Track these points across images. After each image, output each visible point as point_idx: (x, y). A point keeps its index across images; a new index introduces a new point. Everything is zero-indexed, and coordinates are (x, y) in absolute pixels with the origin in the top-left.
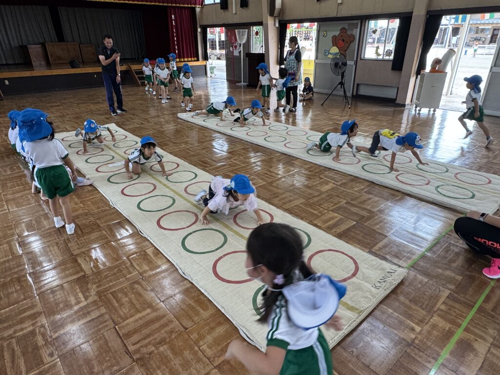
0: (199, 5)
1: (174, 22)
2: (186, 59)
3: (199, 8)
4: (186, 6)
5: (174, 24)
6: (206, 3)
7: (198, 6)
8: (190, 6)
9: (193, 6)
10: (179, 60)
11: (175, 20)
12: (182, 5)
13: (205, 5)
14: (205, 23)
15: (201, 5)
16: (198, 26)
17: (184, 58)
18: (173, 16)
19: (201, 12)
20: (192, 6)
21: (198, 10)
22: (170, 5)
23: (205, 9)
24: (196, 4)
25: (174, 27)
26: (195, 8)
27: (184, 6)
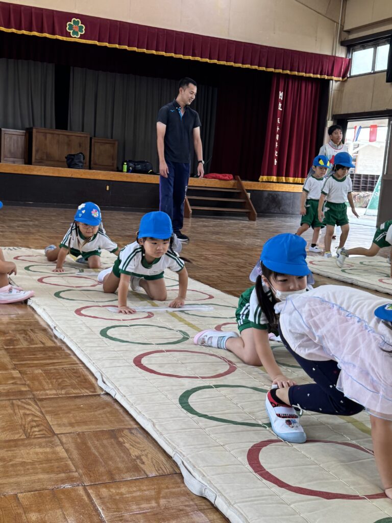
0: (339, 76)
1: (280, 105)
2: (291, 179)
3: (336, 81)
4: (312, 75)
5: (280, 109)
6: (353, 74)
7: (335, 78)
8: (319, 76)
9: (326, 77)
10: (277, 179)
11: (284, 103)
12: (304, 74)
13: (351, 77)
14: (343, 111)
15: (343, 77)
16: (329, 116)
17: (287, 175)
18: (281, 94)
19: (340, 90)
20: (323, 77)
21: (334, 85)
22: (281, 71)
23: (350, 84)
24: (332, 75)
25: (279, 114)
26: (328, 81)
27: (308, 75)
